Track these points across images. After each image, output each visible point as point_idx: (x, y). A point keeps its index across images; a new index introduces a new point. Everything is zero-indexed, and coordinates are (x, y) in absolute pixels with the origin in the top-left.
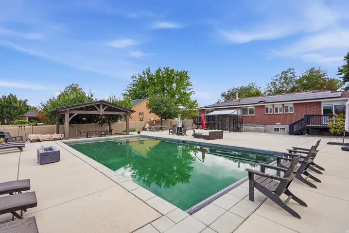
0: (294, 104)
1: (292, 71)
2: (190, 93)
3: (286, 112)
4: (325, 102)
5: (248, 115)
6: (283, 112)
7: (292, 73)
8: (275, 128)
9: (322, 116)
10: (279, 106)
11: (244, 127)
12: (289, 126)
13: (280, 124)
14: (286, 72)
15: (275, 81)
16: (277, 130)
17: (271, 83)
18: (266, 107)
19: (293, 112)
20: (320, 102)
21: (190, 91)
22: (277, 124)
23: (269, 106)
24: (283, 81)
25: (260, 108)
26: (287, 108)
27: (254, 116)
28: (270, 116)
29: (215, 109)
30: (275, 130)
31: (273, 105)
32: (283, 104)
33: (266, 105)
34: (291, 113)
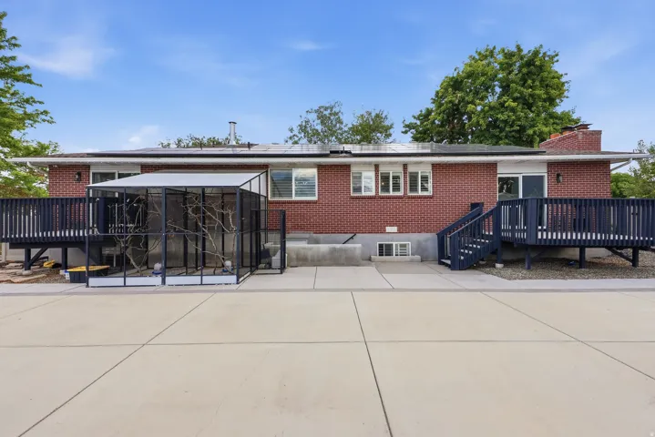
2: (28, 116)
3: (411, 190)
5: (294, 198)
6: (405, 191)
8: (381, 246)
10: (394, 169)
12: (435, 237)
13: (395, 229)
16: (385, 250)
18: (352, 170)
19: (430, 193)
20: (495, 165)
21: (30, 109)
22: (389, 229)
23: (364, 168)
25: (334, 172)
26: (414, 177)
27: (315, 202)
28: (367, 202)
29: (146, 168)
30: (381, 254)
31: (377, 167)
32: (405, 166)
33: (356, 163)
34: (425, 193)
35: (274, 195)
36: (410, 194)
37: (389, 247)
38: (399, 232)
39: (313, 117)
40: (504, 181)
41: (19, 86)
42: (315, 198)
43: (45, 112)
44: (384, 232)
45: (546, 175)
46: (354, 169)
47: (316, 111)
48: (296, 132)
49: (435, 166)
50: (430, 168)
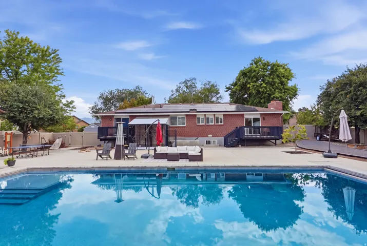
0: (224, 115)
3: (217, 123)
4: (246, 114)
5: (178, 126)
8: (207, 141)
10: (211, 116)
12: (223, 138)
13: (211, 136)
16: (208, 142)
18: (197, 116)
20: (244, 115)
22: (209, 136)
23: (201, 116)
25: (191, 117)
26: (217, 119)
27: (185, 127)
28: (202, 126)
30: (207, 144)
31: (205, 115)
32: (214, 115)
34: (221, 124)
35: (171, 125)
36: (216, 124)
37: (210, 141)
38: (213, 136)
39: (182, 86)
40: (247, 120)
42: (185, 126)
45: (260, 118)
47: (184, 82)
48: (174, 92)
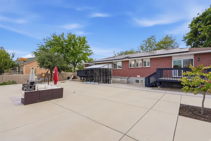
1: (154, 38)
2: (90, 54)
4: (175, 56)
5: (118, 69)
6: (142, 66)
7: (154, 40)
9: (172, 69)
10: (140, 60)
11: (113, 79)
13: (139, 76)
14: (150, 39)
15: (143, 45)
16: (137, 81)
17: (140, 46)
19: (149, 66)
20: (171, 57)
21: (90, 52)
23: (132, 61)
24: (148, 45)
25: (125, 63)
26: (145, 62)
27: (121, 69)
28: (133, 69)
29: (95, 64)
31: (135, 60)
32: (142, 60)
33: (130, 60)
35: (114, 68)
36: (144, 67)
38: (141, 77)
41: (89, 49)
43: (92, 52)
44: (137, 77)
45: (193, 59)
46: (129, 61)
49: (151, 59)
50: (150, 60)
